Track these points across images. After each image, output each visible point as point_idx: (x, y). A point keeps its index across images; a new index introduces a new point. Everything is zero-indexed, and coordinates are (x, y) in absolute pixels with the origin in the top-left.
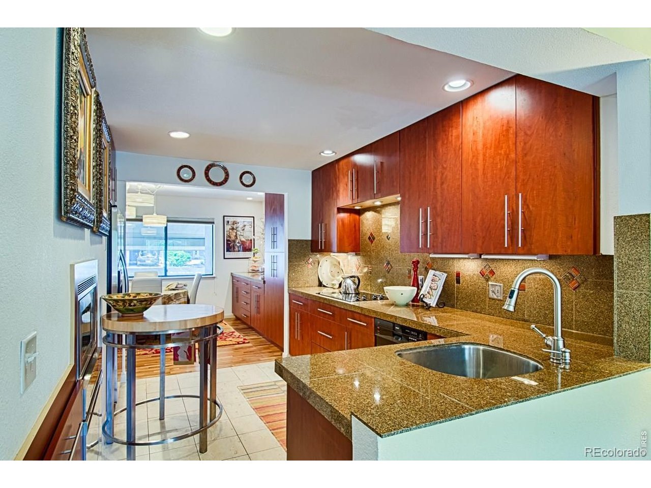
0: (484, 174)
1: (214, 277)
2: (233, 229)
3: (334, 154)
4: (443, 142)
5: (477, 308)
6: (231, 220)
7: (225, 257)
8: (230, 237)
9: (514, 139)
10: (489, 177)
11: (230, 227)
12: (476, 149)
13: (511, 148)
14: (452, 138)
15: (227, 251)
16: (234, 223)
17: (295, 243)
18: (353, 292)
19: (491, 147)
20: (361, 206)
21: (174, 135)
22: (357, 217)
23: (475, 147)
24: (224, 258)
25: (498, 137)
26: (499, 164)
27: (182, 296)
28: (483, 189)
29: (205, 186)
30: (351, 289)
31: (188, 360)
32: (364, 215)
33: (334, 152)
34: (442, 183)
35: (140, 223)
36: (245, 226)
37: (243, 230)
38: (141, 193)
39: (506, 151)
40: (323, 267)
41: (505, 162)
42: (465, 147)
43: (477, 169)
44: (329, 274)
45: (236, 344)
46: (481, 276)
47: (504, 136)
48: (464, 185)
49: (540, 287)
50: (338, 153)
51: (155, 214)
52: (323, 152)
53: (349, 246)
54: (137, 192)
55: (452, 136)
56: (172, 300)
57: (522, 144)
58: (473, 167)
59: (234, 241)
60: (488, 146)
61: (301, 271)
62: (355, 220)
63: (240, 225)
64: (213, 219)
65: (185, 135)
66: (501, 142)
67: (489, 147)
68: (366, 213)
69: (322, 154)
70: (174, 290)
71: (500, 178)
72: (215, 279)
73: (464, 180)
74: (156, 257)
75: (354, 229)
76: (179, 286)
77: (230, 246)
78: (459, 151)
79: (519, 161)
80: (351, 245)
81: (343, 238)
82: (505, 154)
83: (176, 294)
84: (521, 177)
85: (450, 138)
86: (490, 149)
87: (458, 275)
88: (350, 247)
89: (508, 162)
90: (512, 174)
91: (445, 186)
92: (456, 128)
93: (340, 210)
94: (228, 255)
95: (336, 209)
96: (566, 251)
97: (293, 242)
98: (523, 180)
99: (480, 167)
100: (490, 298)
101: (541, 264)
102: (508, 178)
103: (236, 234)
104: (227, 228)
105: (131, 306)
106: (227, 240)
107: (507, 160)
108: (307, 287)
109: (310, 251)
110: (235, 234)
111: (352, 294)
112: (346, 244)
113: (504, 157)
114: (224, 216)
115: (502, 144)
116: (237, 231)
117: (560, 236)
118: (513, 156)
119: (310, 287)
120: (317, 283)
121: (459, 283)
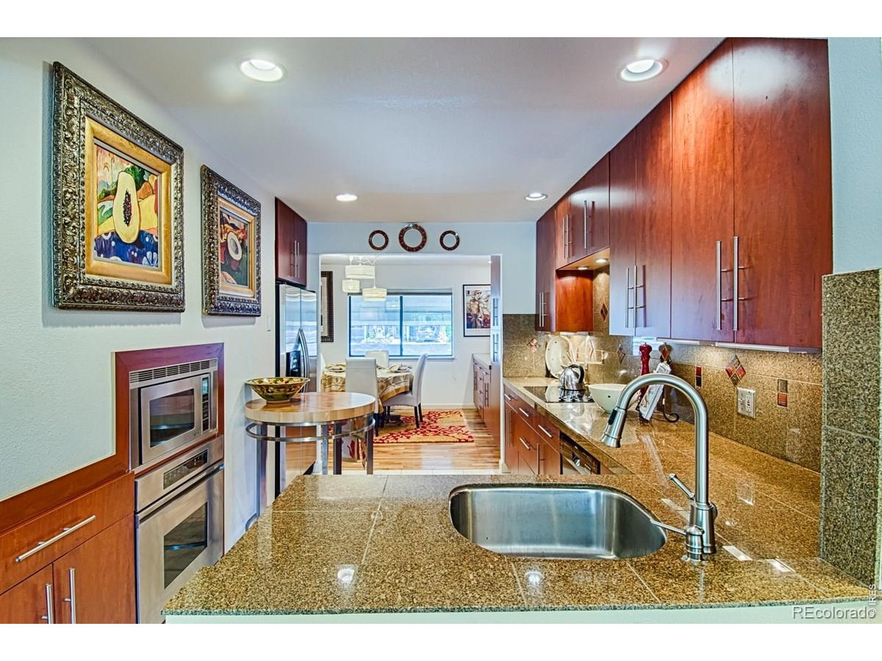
0: (696, 207)
1: (453, 359)
2: (474, 300)
3: (544, 197)
4: (652, 162)
5: (722, 429)
6: (472, 289)
7: (466, 335)
8: (471, 311)
9: (732, 143)
10: (702, 212)
11: (470, 298)
12: (688, 167)
13: (728, 158)
14: (661, 153)
15: (468, 327)
16: (476, 293)
17: (513, 318)
18: (575, 389)
19: (704, 162)
20: (588, 267)
21: (341, 198)
22: (588, 281)
23: (686, 163)
24: (464, 336)
25: (712, 142)
26: (714, 189)
27: (403, 380)
28: (696, 232)
29: (401, 253)
30: (572, 384)
31: (350, 457)
32: (596, 279)
33: (543, 195)
34: (651, 228)
35: (360, 296)
36: (488, 296)
37: (487, 301)
38: (362, 264)
39: (722, 164)
40: (552, 352)
41: (721, 183)
42: (676, 165)
43: (688, 201)
44: (561, 360)
45: (456, 442)
46: (728, 376)
47: (719, 139)
48: (674, 227)
49: (808, 402)
50: (549, 196)
51: (375, 288)
52: (528, 196)
53: (575, 322)
54: (358, 264)
55: (661, 150)
56: (391, 384)
57: (741, 149)
58: (684, 198)
59: (476, 316)
60: (701, 159)
61: (520, 356)
62: (584, 287)
63: (484, 296)
64: (451, 289)
65: (353, 198)
66: (716, 151)
67: (702, 161)
68: (598, 276)
69: (527, 198)
70: (396, 372)
71: (715, 212)
72: (454, 361)
73: (674, 219)
74: (434, 332)
75: (582, 299)
76: (402, 368)
77: (471, 321)
78: (669, 173)
79: (738, 181)
80: (579, 321)
81: (566, 311)
82: (721, 170)
83: (394, 378)
84: (741, 207)
85: (659, 154)
86: (704, 165)
87: (699, 371)
88: (577, 324)
89: (725, 184)
90: (730, 202)
91: (654, 230)
92: (666, 137)
93: (561, 274)
94: (469, 332)
95: (555, 272)
96: (801, 341)
97: (510, 317)
98: (743, 213)
99: (692, 195)
100: (738, 414)
101: (810, 360)
102: (725, 210)
103: (479, 307)
104: (468, 299)
105: (269, 392)
106: (468, 314)
107: (723, 181)
108: (530, 377)
109: (534, 329)
110: (476, 307)
111: (573, 390)
112: (571, 320)
113: (719, 176)
114: (464, 285)
115: (717, 153)
116: (479, 303)
117: (794, 313)
118: (730, 172)
119: (533, 376)
120: (545, 372)
121: (701, 386)
